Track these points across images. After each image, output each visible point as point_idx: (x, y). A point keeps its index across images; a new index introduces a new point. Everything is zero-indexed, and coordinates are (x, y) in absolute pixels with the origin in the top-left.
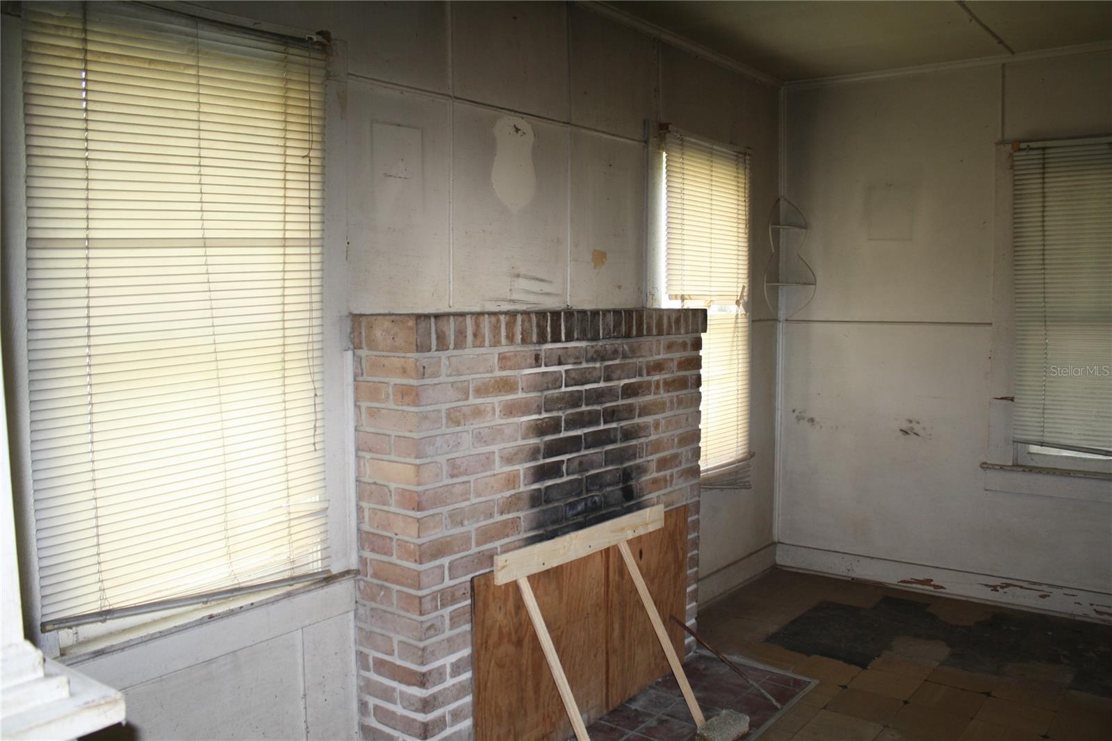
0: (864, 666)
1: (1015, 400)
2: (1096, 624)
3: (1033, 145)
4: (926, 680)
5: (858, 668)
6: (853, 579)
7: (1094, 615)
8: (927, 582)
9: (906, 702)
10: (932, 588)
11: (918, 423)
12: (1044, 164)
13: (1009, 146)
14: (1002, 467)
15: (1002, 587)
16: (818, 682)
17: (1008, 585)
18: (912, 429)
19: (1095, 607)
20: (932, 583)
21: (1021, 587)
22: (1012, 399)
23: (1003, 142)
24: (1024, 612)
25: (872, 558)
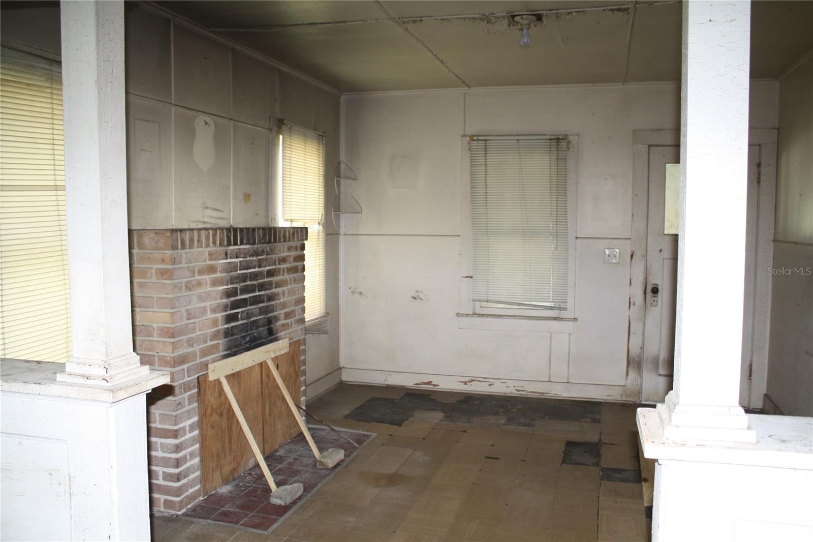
0: (400, 425)
1: (473, 278)
2: (517, 397)
3: (480, 138)
4: (433, 429)
5: (396, 427)
6: (387, 385)
7: (515, 392)
8: (429, 383)
9: (424, 439)
10: (432, 386)
11: (421, 292)
12: (486, 149)
13: (468, 138)
14: (467, 315)
15: (469, 382)
16: (376, 434)
17: (472, 381)
18: (418, 296)
19: (516, 388)
20: (432, 383)
21: (479, 381)
22: (472, 277)
23: (464, 136)
24: (478, 394)
25: (398, 372)
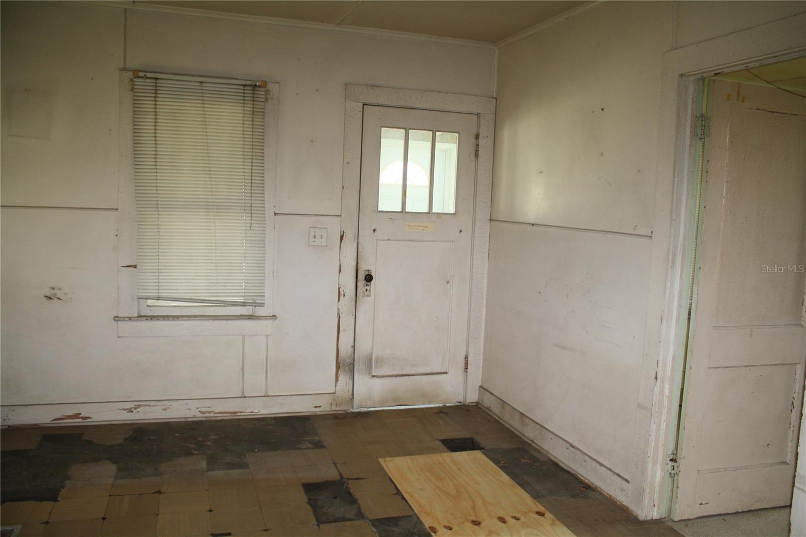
0: (55, 499)
1: (138, 267)
2: (202, 421)
3: (149, 75)
4: (110, 496)
5: (51, 503)
6: (9, 427)
7: (199, 415)
8: (77, 416)
9: (104, 519)
10: (81, 420)
11: (60, 289)
12: (156, 90)
13: (130, 74)
14: (130, 319)
15: (135, 409)
16: (20, 526)
17: (139, 406)
18: (55, 294)
19: (200, 409)
20: (81, 416)
21: (149, 406)
22: (135, 267)
23: (124, 69)
24: (155, 423)
25: (26, 405)
